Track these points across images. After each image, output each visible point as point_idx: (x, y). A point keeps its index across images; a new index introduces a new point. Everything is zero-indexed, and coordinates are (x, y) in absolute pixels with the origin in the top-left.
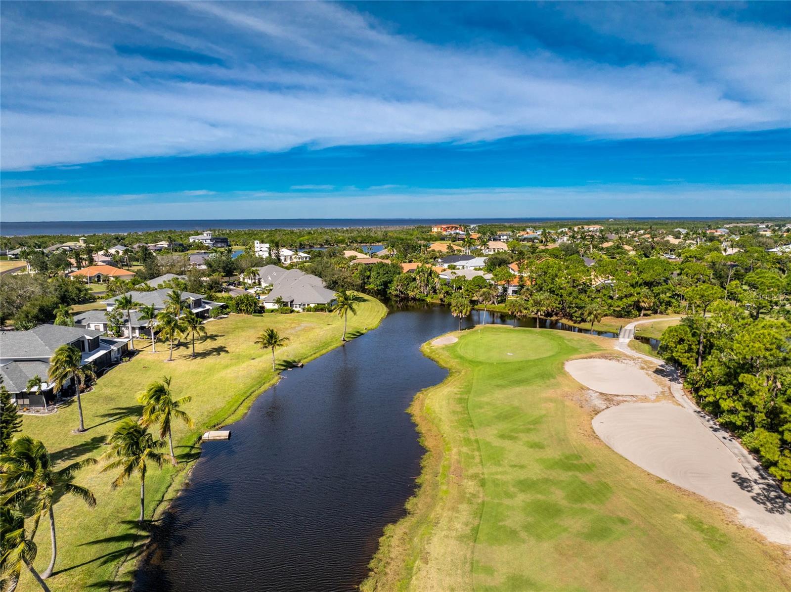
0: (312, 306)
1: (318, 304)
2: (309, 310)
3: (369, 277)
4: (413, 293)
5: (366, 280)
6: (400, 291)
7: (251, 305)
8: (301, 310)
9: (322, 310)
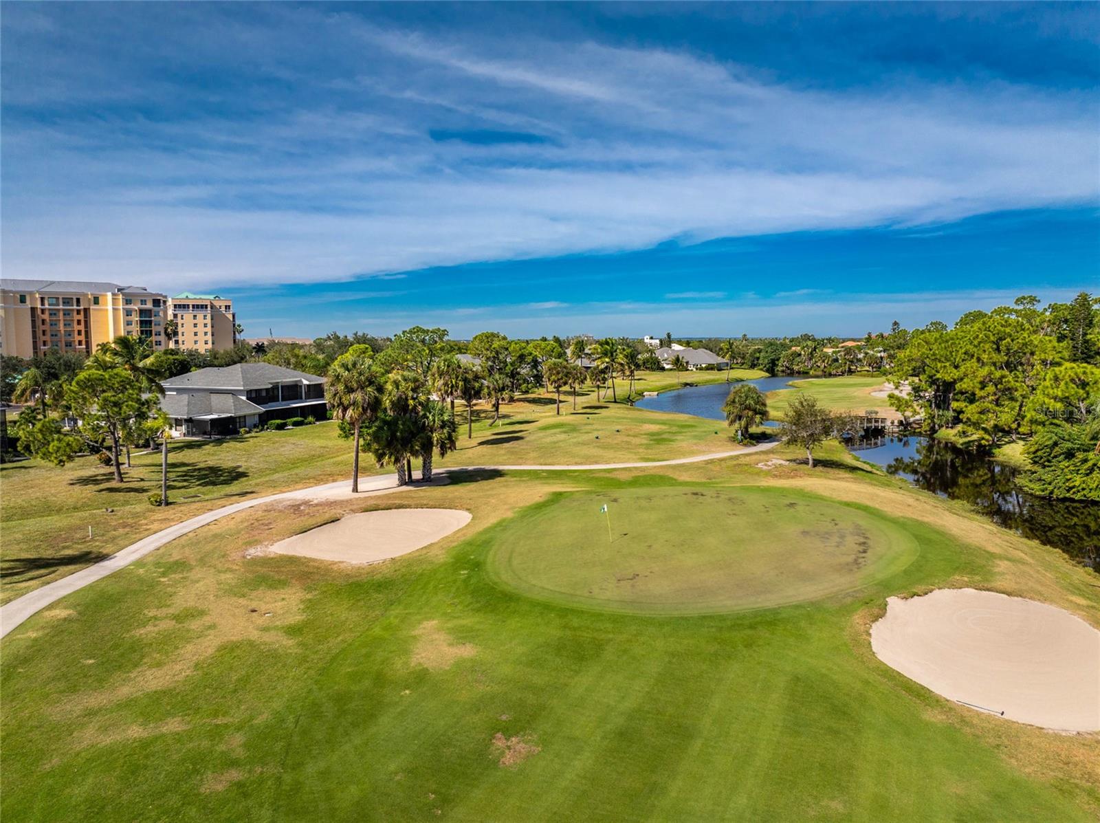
0: (704, 366)
1: (709, 365)
2: (701, 369)
3: (758, 359)
4: (797, 367)
5: (756, 362)
6: (787, 367)
7: (655, 364)
8: (694, 370)
9: (712, 369)
